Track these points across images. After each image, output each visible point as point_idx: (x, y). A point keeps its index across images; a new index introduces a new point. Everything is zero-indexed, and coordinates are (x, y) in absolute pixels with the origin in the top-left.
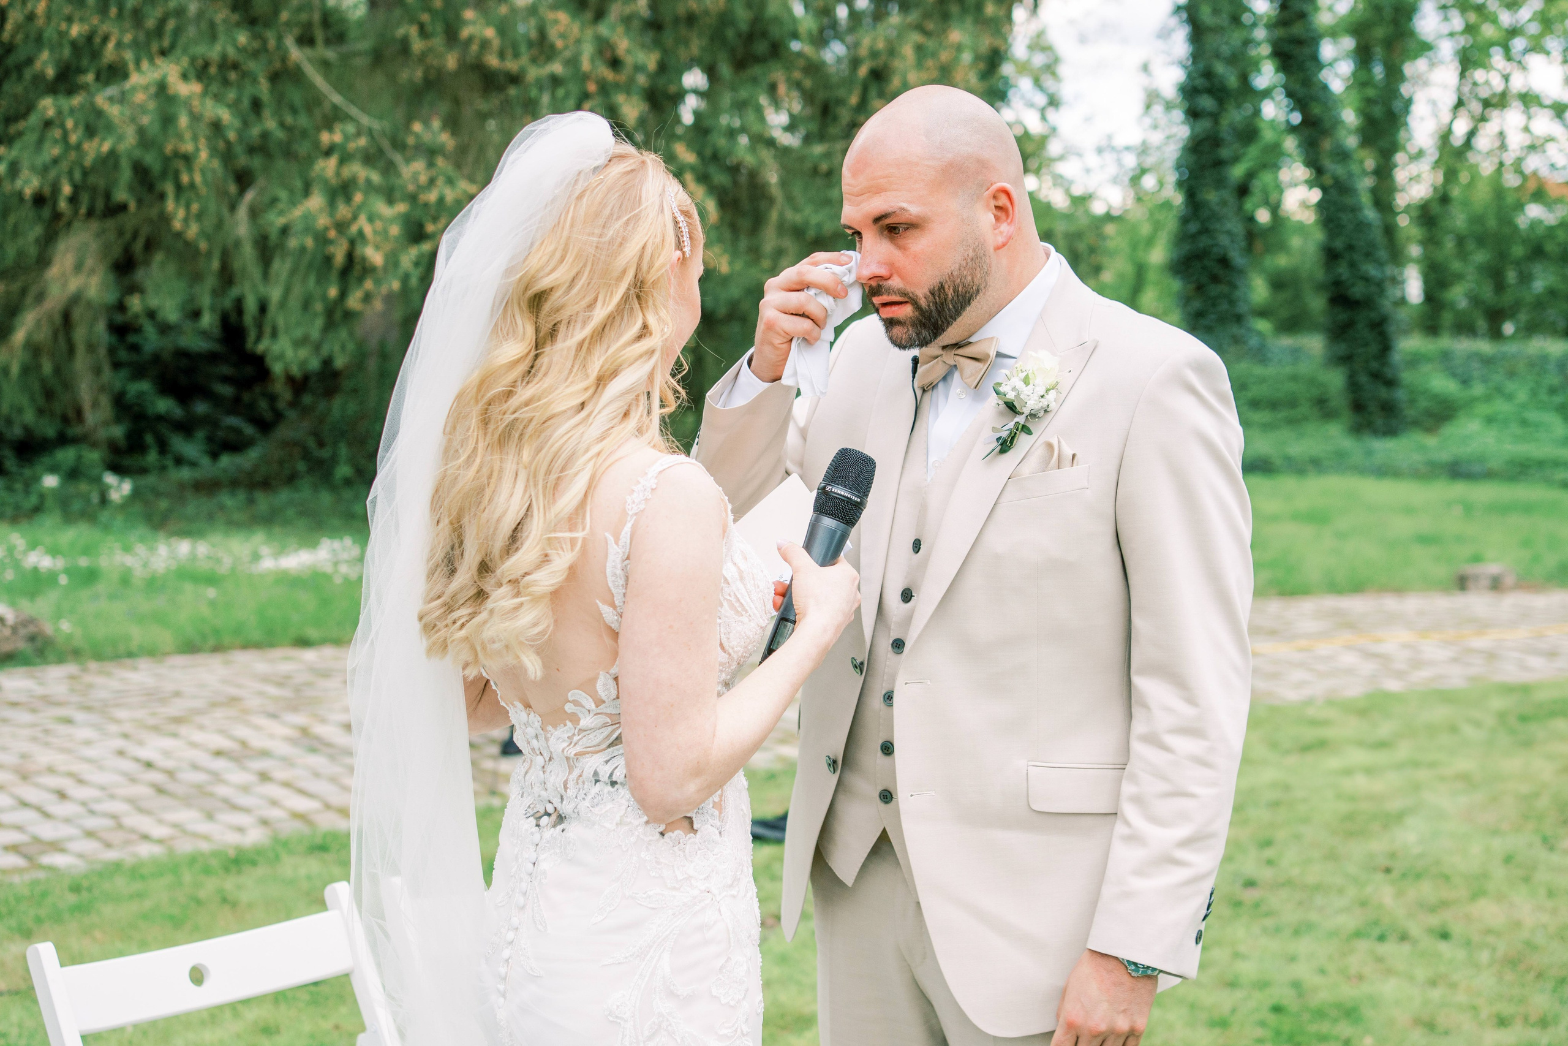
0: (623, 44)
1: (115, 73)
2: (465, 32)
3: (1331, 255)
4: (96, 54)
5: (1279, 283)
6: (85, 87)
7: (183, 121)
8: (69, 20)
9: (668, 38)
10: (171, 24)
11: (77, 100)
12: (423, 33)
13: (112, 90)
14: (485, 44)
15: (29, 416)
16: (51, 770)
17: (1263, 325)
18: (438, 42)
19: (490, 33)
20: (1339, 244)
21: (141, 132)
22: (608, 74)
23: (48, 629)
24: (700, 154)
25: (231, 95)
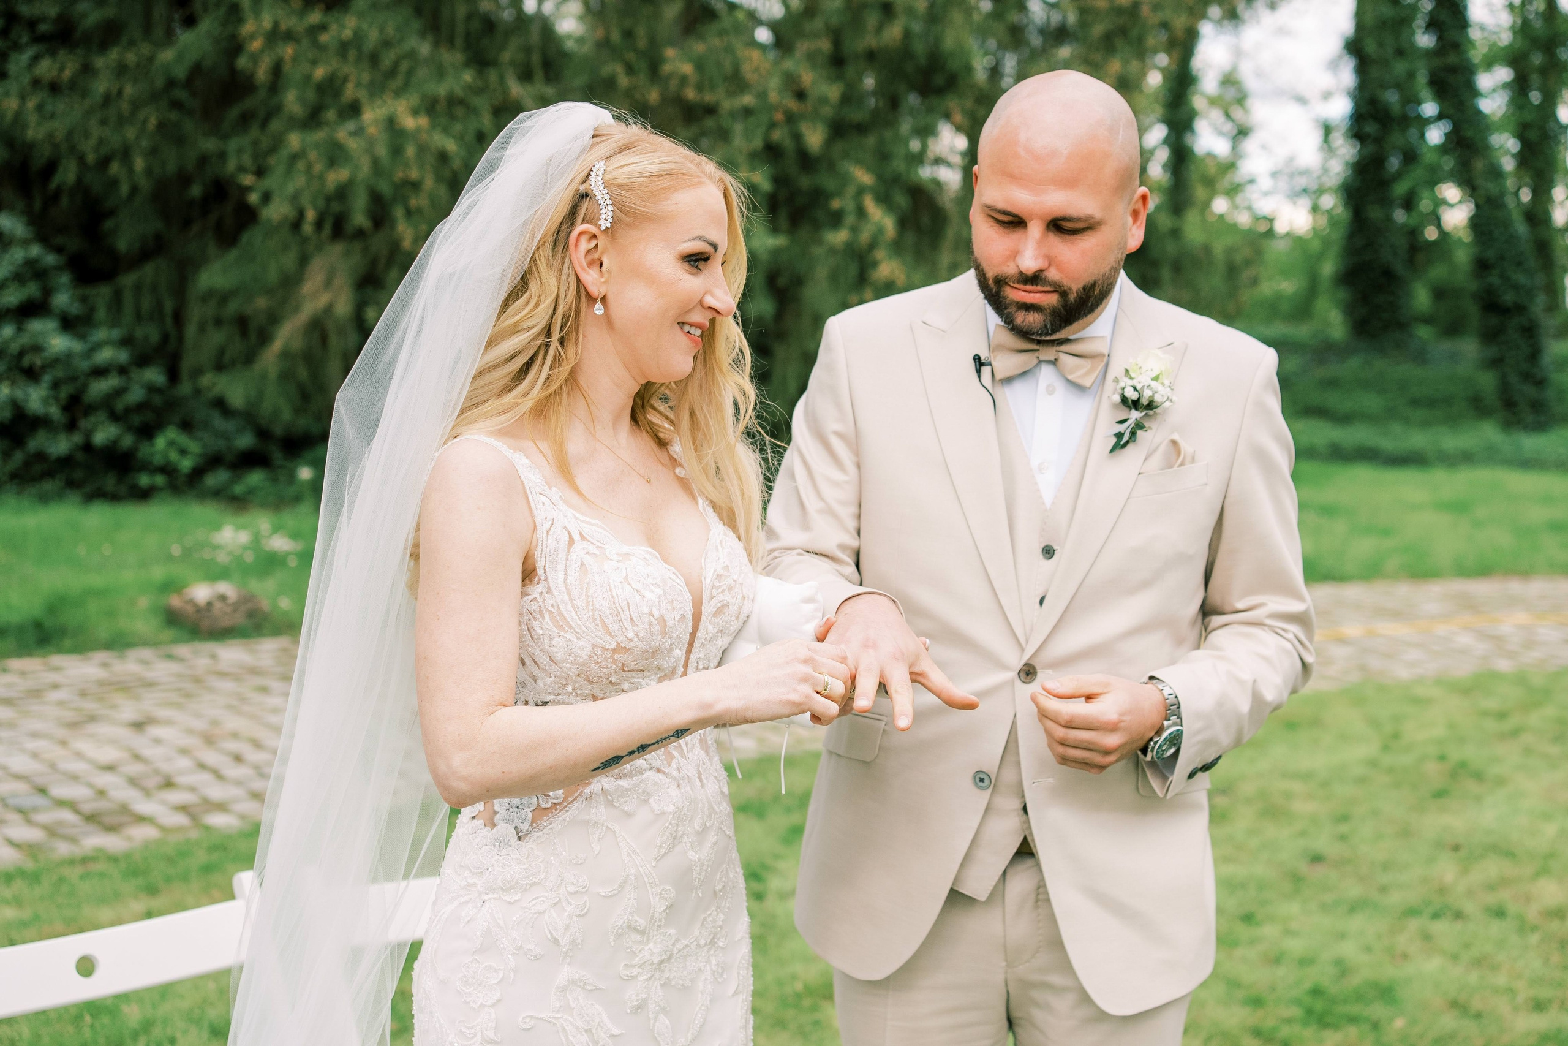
0: (807, 77)
1: (354, 110)
2: (667, 68)
3: (1482, 266)
4: (337, 93)
5: (1439, 293)
6: (327, 123)
7: (410, 151)
8: (314, 63)
9: (850, 71)
10: (404, 66)
11: (320, 135)
12: (630, 70)
13: (351, 125)
14: (684, 79)
15: (287, 415)
16: (235, 736)
17: (1423, 332)
18: (642, 78)
19: (687, 68)
20: (1491, 254)
21: (376, 162)
22: (793, 104)
23: (266, 605)
24: (880, 177)
25: (458, 127)
